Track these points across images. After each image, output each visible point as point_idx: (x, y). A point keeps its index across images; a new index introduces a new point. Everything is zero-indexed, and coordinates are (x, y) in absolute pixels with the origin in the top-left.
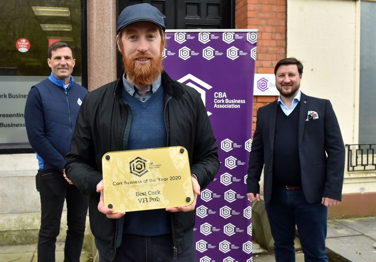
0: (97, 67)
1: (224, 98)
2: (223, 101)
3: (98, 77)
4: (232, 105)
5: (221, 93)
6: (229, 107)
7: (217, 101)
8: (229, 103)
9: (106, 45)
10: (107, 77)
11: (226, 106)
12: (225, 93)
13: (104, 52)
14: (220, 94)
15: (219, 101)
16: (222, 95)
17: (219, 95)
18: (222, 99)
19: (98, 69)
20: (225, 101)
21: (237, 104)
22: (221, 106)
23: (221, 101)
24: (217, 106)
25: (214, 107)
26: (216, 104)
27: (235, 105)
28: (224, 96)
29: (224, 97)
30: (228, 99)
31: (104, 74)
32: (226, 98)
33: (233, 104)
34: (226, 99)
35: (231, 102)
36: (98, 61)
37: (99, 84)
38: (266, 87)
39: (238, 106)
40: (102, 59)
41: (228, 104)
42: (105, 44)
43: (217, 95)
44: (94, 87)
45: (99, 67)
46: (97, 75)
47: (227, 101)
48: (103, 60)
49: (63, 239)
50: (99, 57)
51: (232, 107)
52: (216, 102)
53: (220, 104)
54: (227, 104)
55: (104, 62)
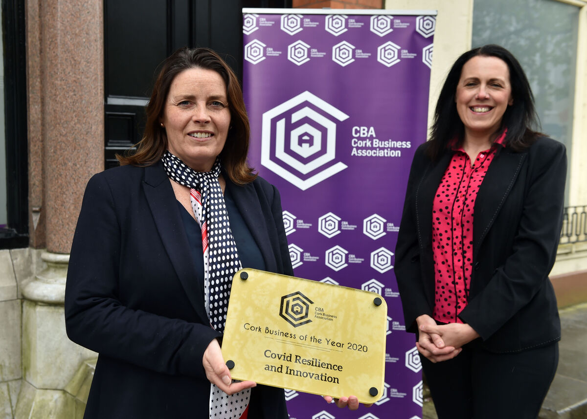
1: (371, 138)
2: (369, 144)
4: (386, 151)
5: (366, 129)
6: (380, 155)
7: (357, 143)
8: (380, 146)
9: (91, 10)
11: (374, 153)
12: (372, 129)
13: (88, 25)
14: (364, 130)
15: (361, 144)
16: (368, 132)
17: (362, 132)
18: (368, 140)
19: (73, 62)
20: (372, 144)
21: (395, 149)
22: (365, 153)
23: (366, 144)
24: (358, 153)
25: (352, 154)
26: (355, 149)
27: (390, 151)
28: (370, 133)
29: (371, 136)
30: (377, 140)
31: (88, 75)
32: (375, 138)
33: (387, 148)
34: (374, 140)
35: (383, 146)
36: (74, 44)
37: (78, 95)
39: (398, 153)
40: (84, 40)
41: (378, 149)
42: (89, 7)
43: (357, 132)
47: (376, 143)
48: (85, 42)
50: (76, 34)
51: (386, 155)
52: (356, 145)
53: (362, 148)
54: (375, 149)
55: (89, 49)
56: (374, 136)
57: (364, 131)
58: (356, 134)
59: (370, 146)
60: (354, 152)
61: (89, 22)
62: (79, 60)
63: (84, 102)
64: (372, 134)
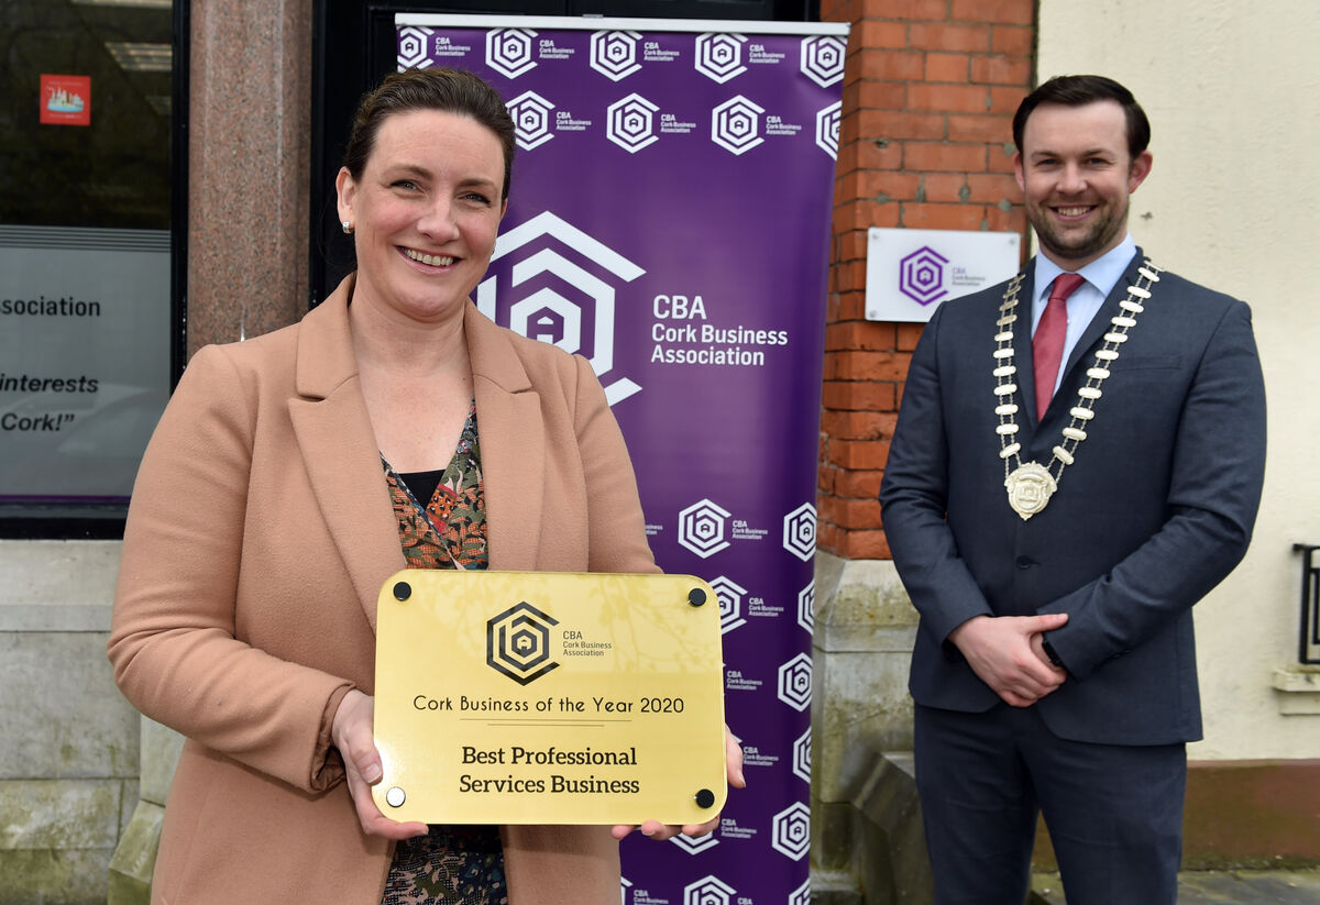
0: (214, 187)
1: (697, 322)
2: (691, 335)
3: (216, 230)
4: (730, 352)
5: (685, 300)
6: (718, 363)
7: (664, 332)
8: (718, 341)
9: (251, 96)
10: (253, 227)
11: (704, 357)
12: (698, 299)
13: (242, 125)
14: (680, 302)
15: (674, 335)
16: (689, 307)
17: (675, 307)
18: (689, 326)
19: (214, 195)
20: (698, 335)
21: (753, 348)
22: (683, 357)
23: (684, 335)
24: (665, 357)
25: (653, 360)
26: (658, 347)
27: (741, 352)
28: (694, 311)
29: (697, 316)
30: (711, 327)
31: (241, 217)
32: (706, 322)
33: (733, 346)
34: (704, 327)
35: (724, 340)
36: (216, 162)
37: (221, 256)
38: (939, 285)
39: (758, 358)
40: (234, 152)
41: (712, 348)
42: (246, 90)
43: (664, 307)
44: (200, 270)
45: (220, 187)
46: (209, 220)
47: (709, 333)
48: (235, 156)
49: (60, 894)
50: (220, 143)
51: (731, 363)
52: (662, 339)
53: (676, 346)
54: (706, 347)
55: (243, 168)
56: (704, 317)
57: (679, 305)
58: (661, 312)
59: (694, 340)
60: (657, 354)
61: (246, 118)
62: (225, 190)
63: (231, 268)
64: (698, 311)
